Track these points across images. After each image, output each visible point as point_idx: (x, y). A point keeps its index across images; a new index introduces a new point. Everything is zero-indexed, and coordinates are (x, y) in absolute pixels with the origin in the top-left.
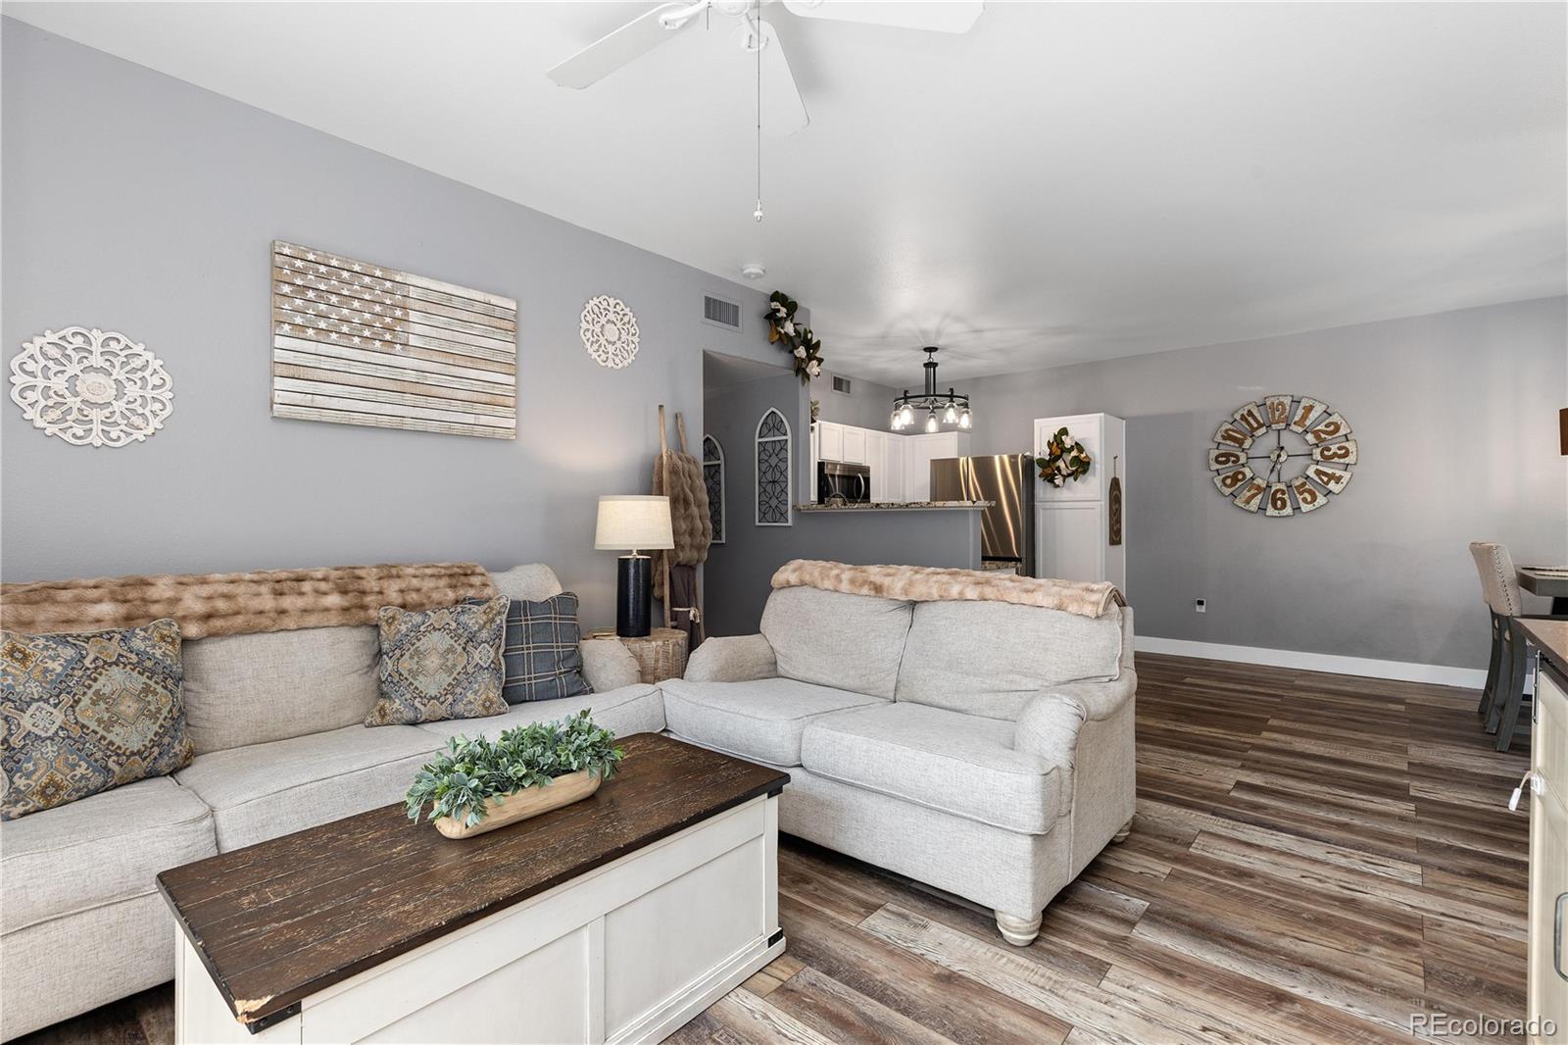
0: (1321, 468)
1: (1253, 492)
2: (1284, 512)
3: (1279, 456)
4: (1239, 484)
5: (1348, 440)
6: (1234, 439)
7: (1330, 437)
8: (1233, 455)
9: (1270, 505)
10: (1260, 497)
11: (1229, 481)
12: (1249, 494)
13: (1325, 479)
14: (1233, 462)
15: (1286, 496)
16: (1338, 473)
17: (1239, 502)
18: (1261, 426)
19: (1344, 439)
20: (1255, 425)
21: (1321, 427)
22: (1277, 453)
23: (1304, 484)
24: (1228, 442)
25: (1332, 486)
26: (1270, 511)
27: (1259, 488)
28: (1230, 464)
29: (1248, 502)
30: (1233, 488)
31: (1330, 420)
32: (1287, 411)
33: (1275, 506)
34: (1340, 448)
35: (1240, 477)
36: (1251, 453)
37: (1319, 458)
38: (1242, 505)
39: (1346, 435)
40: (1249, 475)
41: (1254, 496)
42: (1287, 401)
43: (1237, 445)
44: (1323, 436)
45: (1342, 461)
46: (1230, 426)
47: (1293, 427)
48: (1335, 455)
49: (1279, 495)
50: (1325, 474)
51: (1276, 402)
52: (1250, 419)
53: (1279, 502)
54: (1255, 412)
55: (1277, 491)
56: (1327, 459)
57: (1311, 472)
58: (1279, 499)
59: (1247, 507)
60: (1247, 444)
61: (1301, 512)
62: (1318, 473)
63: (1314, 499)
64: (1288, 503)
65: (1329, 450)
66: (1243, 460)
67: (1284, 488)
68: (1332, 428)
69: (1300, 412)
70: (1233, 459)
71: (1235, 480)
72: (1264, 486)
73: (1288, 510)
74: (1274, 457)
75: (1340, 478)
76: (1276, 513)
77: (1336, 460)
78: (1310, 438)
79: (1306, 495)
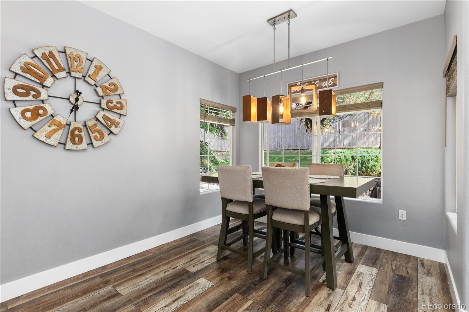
0: (107, 115)
1: (54, 127)
2: (80, 147)
3: (77, 100)
4: (40, 118)
5: (121, 98)
6: (35, 74)
7: (112, 93)
8: (34, 90)
9: (69, 141)
10: (60, 132)
11: (28, 115)
12: (50, 129)
13: (109, 123)
14: (33, 96)
15: (82, 134)
16: (117, 120)
17: (41, 135)
18: (61, 69)
19: (118, 97)
20: (57, 68)
21: (107, 84)
22: (75, 96)
23: (95, 125)
24: (28, 76)
25: (113, 129)
26: (69, 145)
27: (60, 126)
28: (30, 98)
29: (49, 136)
30: (33, 122)
31: (112, 81)
32: (83, 64)
33: (74, 142)
34: (117, 103)
35: (41, 112)
36: (52, 92)
37: (105, 107)
38: (43, 139)
39: (120, 95)
40: (50, 112)
41: (55, 131)
42: (84, 57)
43: (38, 81)
44: (108, 91)
45: (119, 112)
46: (30, 61)
47: (87, 79)
48: (115, 107)
49: (77, 133)
50: (109, 119)
51: (75, 54)
52: (51, 59)
53: (77, 139)
54: (56, 54)
55: (76, 128)
56: (110, 110)
57: (100, 117)
58: (77, 135)
59: (48, 141)
60: (49, 82)
61: (93, 147)
62: (105, 118)
63: (102, 137)
64: (84, 140)
65: (112, 102)
66: (44, 95)
67: (80, 126)
68: (113, 87)
69: (93, 69)
70: (33, 93)
71: (36, 113)
72: (64, 123)
73: (84, 145)
74: (73, 100)
75: (118, 123)
76: (74, 147)
77: (115, 110)
78: (99, 90)
79: (97, 134)
